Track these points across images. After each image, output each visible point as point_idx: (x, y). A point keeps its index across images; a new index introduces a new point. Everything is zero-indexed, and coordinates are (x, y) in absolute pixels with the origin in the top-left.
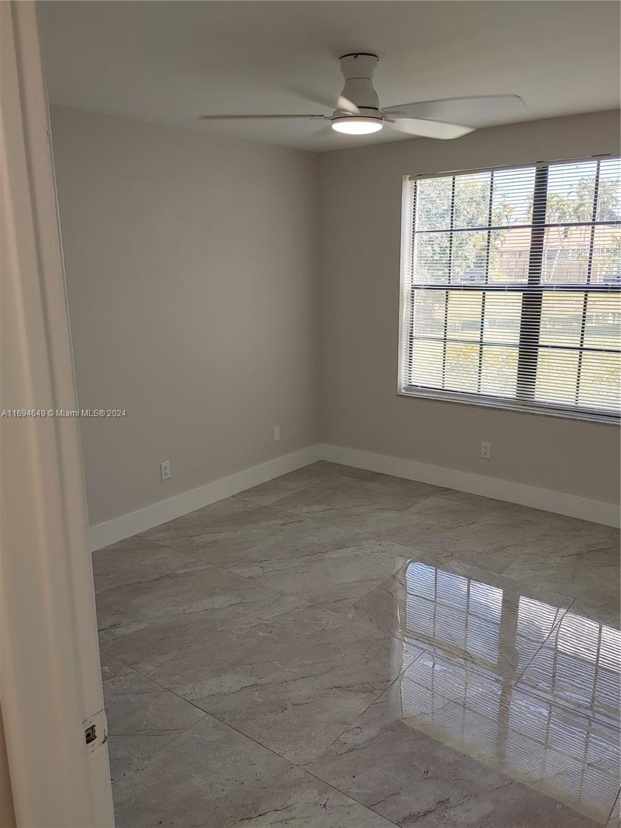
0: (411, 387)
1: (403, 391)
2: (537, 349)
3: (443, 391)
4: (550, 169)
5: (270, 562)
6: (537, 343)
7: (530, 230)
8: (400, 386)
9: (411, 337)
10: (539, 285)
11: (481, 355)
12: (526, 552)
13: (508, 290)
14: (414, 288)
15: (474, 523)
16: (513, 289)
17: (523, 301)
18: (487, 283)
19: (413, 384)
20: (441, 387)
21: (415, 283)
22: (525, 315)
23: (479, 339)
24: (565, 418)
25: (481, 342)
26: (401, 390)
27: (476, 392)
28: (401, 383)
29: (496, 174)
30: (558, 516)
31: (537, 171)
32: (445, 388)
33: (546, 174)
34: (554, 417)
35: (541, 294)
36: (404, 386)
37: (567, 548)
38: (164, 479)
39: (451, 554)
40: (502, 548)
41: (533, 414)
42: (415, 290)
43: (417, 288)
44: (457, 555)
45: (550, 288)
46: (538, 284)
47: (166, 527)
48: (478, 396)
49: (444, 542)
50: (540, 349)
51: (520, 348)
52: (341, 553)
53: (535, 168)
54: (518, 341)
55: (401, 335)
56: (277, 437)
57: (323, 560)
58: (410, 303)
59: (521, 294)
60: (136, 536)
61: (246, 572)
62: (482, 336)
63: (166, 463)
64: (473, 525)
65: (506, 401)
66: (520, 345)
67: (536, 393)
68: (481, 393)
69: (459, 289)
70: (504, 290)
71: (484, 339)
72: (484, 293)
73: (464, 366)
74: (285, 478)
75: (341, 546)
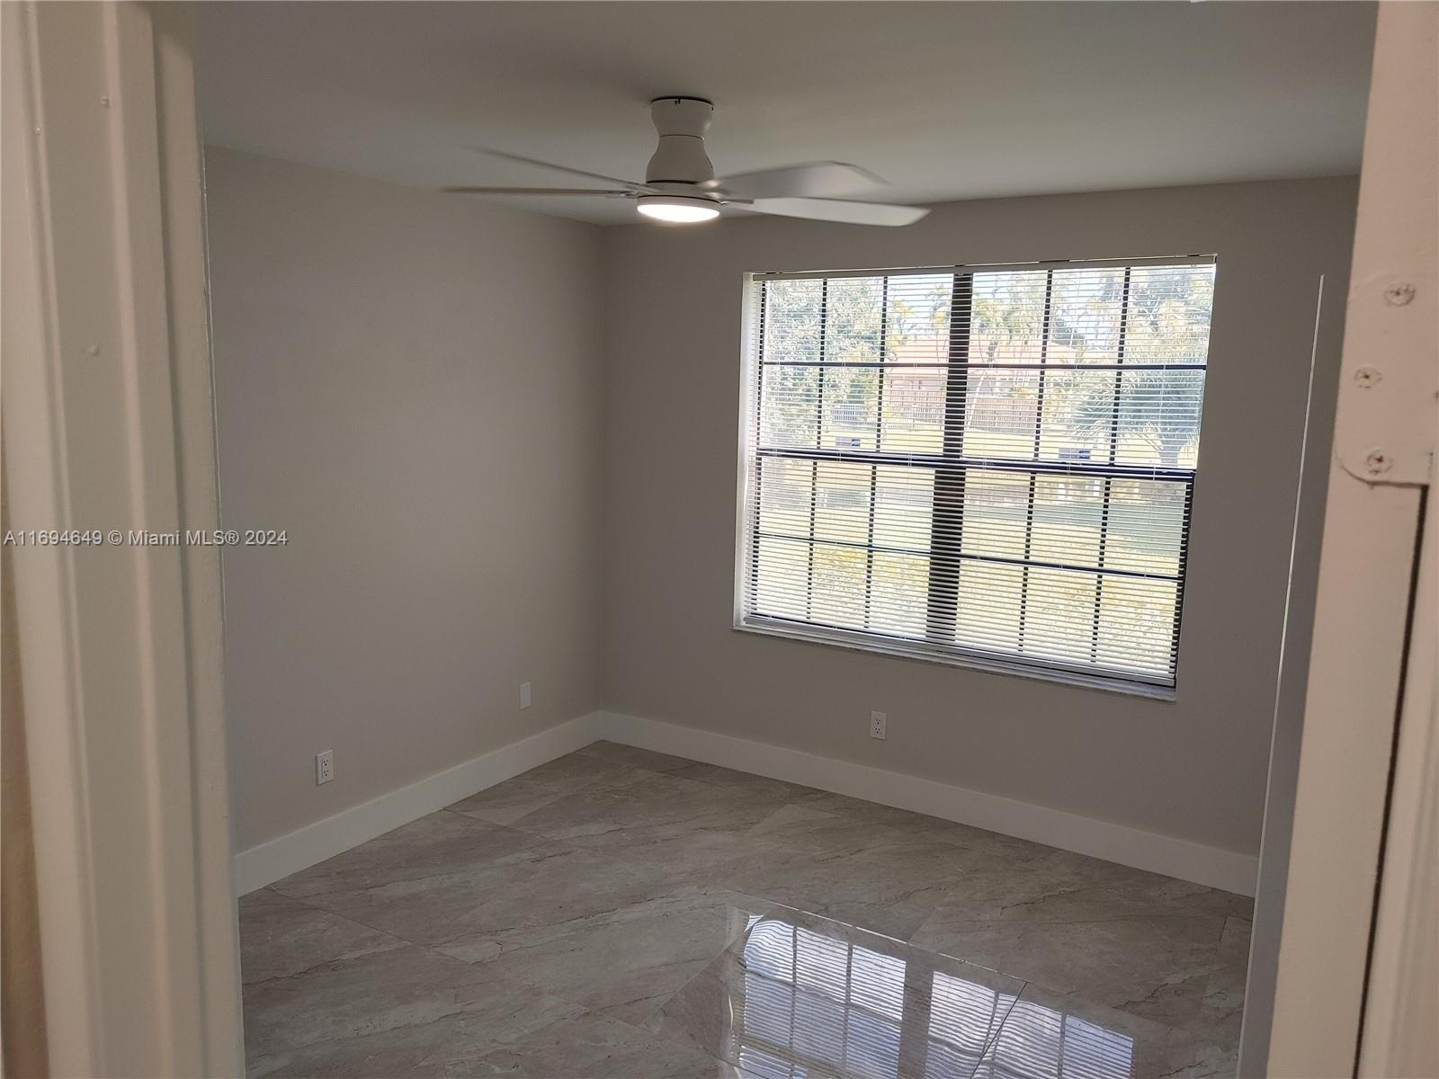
0: (755, 617)
1: (744, 623)
2: (958, 561)
3: (808, 624)
4: (975, 279)
5: (512, 932)
6: (959, 550)
7: (945, 371)
8: (739, 615)
9: (757, 535)
10: (961, 459)
11: (870, 567)
12: (946, 900)
13: (913, 465)
14: (761, 454)
15: (859, 851)
16: (920, 462)
17: (936, 483)
18: (878, 452)
19: (759, 611)
20: (804, 619)
21: (762, 445)
22: (938, 505)
23: (866, 542)
24: (1002, 675)
25: (870, 546)
26: (739, 621)
27: (862, 628)
28: (739, 610)
29: (892, 280)
30: (993, 835)
31: (956, 280)
32: (812, 620)
33: (969, 285)
34: (987, 672)
35: (964, 474)
36: (743, 614)
37: (1009, 892)
38: (320, 783)
39: (823, 908)
40: (907, 896)
41: (953, 666)
42: (764, 458)
43: (766, 454)
44: (834, 910)
45: (977, 464)
46: (958, 457)
47: (322, 871)
48: (865, 635)
49: (812, 886)
50: (963, 561)
51: (932, 558)
52: (638, 911)
53: (952, 275)
54: (929, 547)
55: (740, 530)
56: (525, 701)
57: (608, 924)
58: (754, 478)
59: (933, 471)
60: (264, 888)
61: (470, 953)
62: (871, 536)
63: (326, 755)
64: (859, 855)
65: (911, 643)
66: (931, 553)
67: (957, 631)
68: (871, 629)
69: (835, 459)
70: (906, 464)
71: (874, 541)
72: (874, 468)
73: (841, 579)
74: (538, 773)
75: (637, 897)
